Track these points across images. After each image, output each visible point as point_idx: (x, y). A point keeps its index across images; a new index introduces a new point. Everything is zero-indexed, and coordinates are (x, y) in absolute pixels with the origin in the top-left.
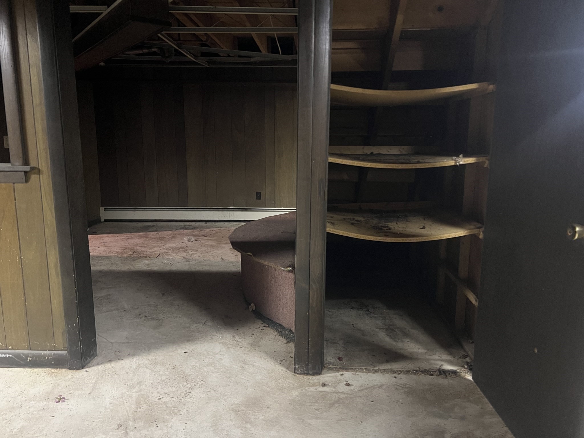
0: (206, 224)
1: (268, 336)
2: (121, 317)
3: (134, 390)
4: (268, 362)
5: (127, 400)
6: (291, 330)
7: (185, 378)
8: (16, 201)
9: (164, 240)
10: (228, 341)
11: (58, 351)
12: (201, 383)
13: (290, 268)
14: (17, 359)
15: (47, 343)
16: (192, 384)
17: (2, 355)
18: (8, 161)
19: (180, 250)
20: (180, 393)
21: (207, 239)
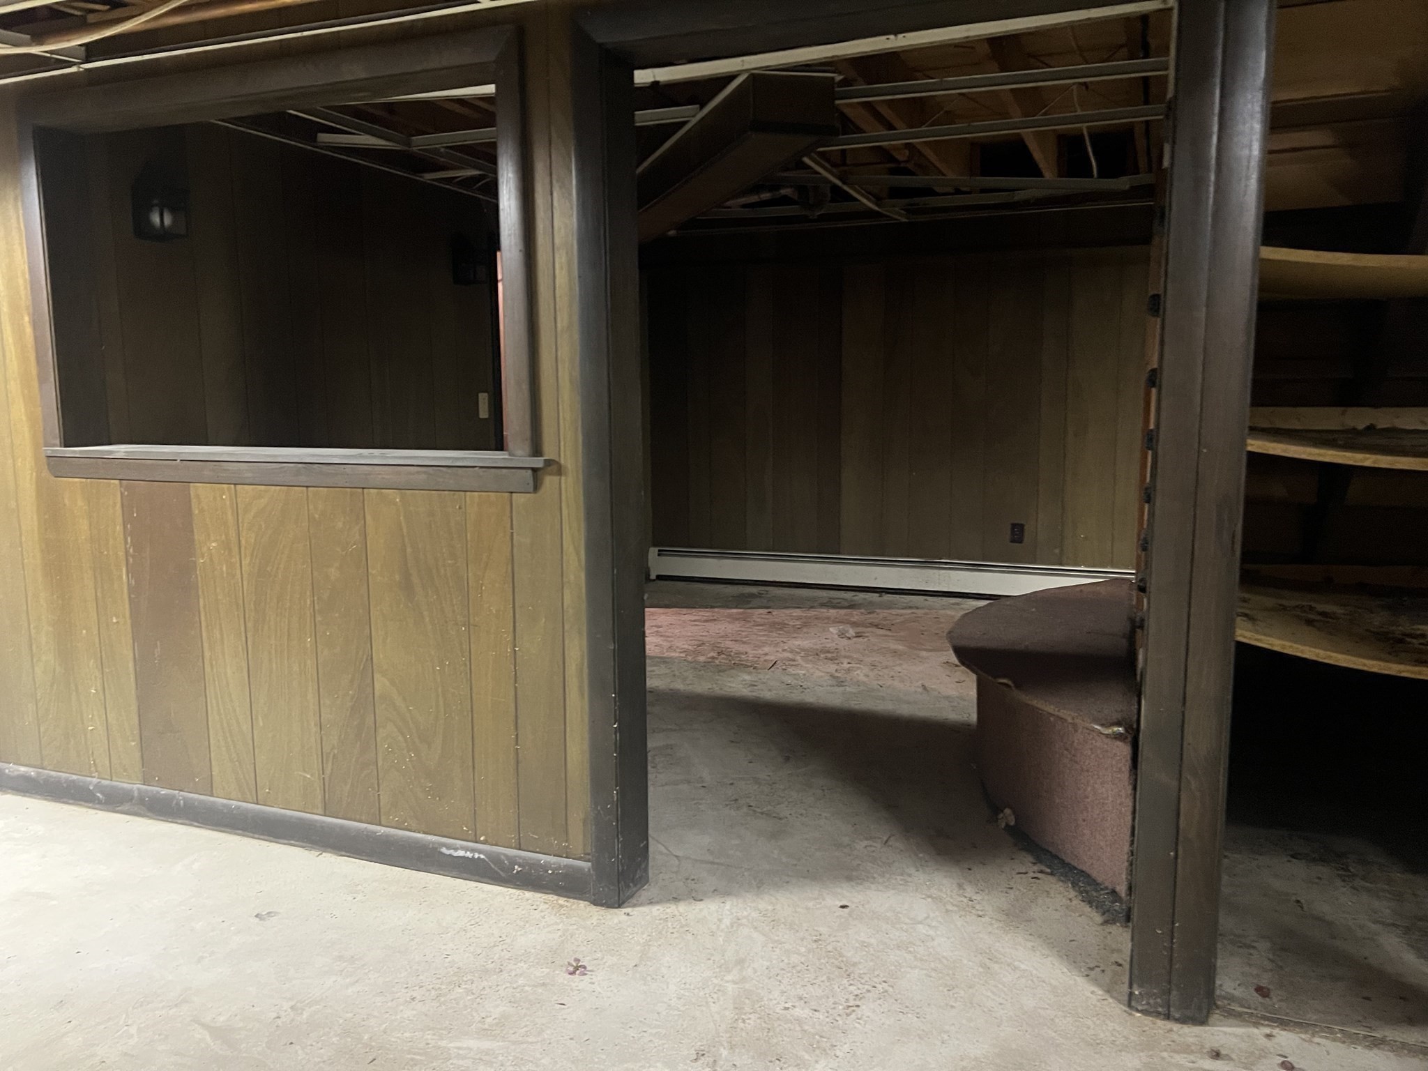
0: (881, 598)
1: (1051, 898)
2: (695, 802)
3: (729, 978)
4: (1054, 964)
5: (715, 996)
6: (1114, 892)
7: (847, 970)
8: (514, 531)
9: (785, 629)
10: (947, 895)
11: (573, 859)
12: (883, 988)
13: (1120, 729)
14: (493, 866)
15: (552, 838)
16: (860, 986)
17: (466, 852)
18: (500, 446)
19: (822, 656)
20: (834, 1004)
21: (886, 636)
